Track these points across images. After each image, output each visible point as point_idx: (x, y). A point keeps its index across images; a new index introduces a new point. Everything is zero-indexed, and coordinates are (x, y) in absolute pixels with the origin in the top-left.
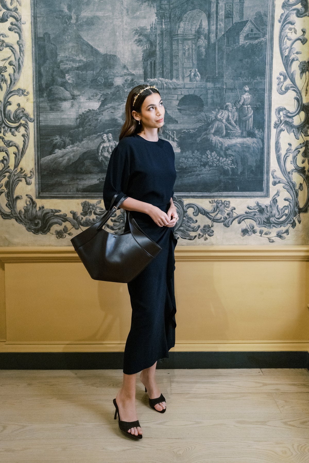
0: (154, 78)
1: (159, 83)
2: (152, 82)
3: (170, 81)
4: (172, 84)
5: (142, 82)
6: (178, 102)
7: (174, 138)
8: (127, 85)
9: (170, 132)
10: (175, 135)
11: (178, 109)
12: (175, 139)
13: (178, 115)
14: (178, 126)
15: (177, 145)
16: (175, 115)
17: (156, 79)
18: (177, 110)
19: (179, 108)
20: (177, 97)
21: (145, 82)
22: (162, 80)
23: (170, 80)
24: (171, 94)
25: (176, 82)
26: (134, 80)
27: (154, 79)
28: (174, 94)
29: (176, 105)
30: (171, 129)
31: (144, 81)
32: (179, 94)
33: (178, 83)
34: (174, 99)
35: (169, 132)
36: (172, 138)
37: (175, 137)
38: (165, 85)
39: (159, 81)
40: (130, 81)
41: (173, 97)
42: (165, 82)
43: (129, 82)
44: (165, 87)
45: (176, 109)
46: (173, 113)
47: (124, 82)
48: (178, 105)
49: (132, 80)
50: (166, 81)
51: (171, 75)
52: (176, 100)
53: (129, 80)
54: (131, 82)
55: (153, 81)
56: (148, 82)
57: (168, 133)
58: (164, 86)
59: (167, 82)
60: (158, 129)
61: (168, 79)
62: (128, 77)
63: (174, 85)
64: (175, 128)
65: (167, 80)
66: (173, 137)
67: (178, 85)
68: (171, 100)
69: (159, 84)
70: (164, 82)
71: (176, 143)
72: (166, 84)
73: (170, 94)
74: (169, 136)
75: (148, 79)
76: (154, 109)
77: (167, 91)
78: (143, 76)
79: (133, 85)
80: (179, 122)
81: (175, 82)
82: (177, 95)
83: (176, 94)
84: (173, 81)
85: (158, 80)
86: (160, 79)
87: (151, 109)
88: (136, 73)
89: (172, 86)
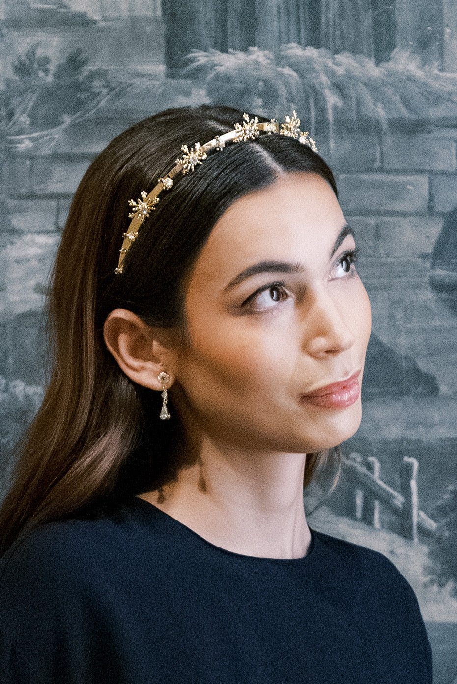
0: (245, 49)
1: (287, 85)
2: (228, 79)
3: (373, 70)
4: (389, 91)
5: (152, 76)
6: (435, 229)
7: (404, 514)
8: (31, 100)
9: (377, 465)
10: (413, 484)
11: (438, 286)
12: (418, 516)
13: (436, 330)
14: (435, 413)
15: (429, 562)
16: (410, 332)
17: (258, 55)
18: (428, 295)
19: (441, 273)
20: (425, 190)
21: (171, 75)
22: (309, 61)
23: (370, 64)
24: (381, 170)
25: (419, 74)
26: (85, 62)
27: (241, 55)
28: (405, 172)
29: (424, 256)
30: (386, 443)
31: (161, 68)
32: (440, 166)
33: (436, 85)
34: (399, 206)
35: (370, 467)
36: (395, 511)
37: (415, 499)
38: (332, 99)
39: (287, 71)
40: (52, 67)
41: (397, 191)
42: (331, 74)
43: (50, 78)
44: (330, 116)
45: (417, 287)
46: (399, 315)
47: (8, 82)
48: (439, 255)
49: (75, 62)
50: (340, 71)
51: (377, 23)
52: (418, 214)
53: (46, 60)
54: (66, 81)
55: (241, 70)
56: (198, 73)
57: (362, 469)
58: (322, 110)
59: (349, 76)
60: (309, 457)
61: (355, 50)
62: (41, 36)
63: (407, 103)
64: (412, 435)
65: (345, 63)
66: (399, 500)
67: (437, 99)
68: (378, 213)
69: (283, 91)
70: (324, 78)
71: (425, 549)
72: (339, 88)
73: (370, 170)
74: (372, 494)
75: (200, 57)
76: (291, 300)
77: (347, 145)
78: (157, 32)
79: (80, 103)
80: (444, 389)
81: (411, 78)
82: (423, 180)
83: (421, 172)
84: (391, 65)
85: (280, 60)
86: (296, 51)
87: (266, 300)
88: (103, 9)
89: (387, 103)
